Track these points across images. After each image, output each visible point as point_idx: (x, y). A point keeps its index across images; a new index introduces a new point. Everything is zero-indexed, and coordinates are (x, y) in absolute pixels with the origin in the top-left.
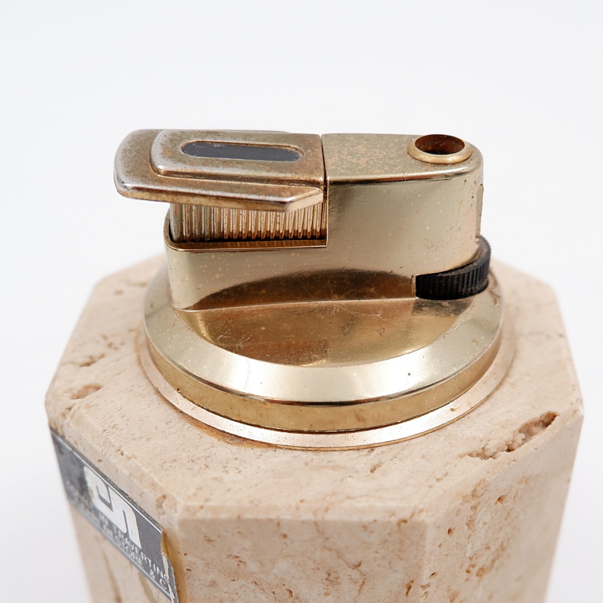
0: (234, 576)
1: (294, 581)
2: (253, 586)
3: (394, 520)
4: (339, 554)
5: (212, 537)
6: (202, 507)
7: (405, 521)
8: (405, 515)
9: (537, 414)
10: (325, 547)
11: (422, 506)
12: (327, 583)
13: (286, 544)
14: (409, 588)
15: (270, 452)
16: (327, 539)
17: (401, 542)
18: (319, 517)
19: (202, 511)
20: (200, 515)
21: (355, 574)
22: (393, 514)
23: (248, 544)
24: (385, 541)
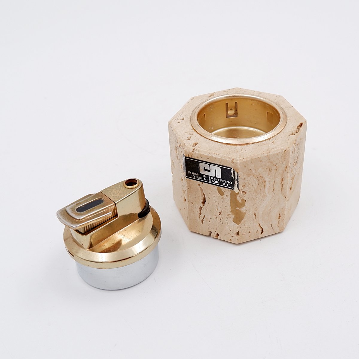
0: (249, 175)
1: (262, 173)
2: (253, 177)
3: (284, 151)
4: (272, 163)
5: (246, 166)
6: (243, 159)
7: (286, 151)
8: (285, 149)
9: (299, 124)
10: (269, 162)
11: (288, 147)
12: (269, 171)
13: (261, 163)
14: (286, 168)
15: (248, 145)
16: (270, 159)
17: (285, 156)
18: (268, 154)
19: (244, 159)
20: (244, 160)
21: (275, 167)
22: (283, 150)
23: (253, 165)
24: (282, 157)
